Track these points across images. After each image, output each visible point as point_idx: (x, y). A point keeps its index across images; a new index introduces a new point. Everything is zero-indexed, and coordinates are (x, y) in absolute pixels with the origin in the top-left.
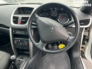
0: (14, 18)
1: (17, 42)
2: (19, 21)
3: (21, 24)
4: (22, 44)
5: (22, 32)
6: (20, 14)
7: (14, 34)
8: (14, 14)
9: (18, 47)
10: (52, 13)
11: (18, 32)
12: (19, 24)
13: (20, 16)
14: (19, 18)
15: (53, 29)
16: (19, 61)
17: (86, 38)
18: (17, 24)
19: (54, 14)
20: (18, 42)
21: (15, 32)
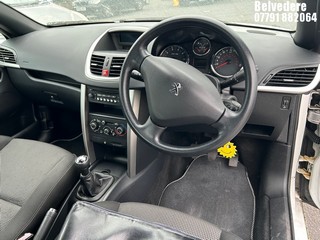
0: (94, 58)
1: (98, 124)
2: (106, 68)
3: (110, 76)
4: (110, 133)
5: (110, 99)
6: (112, 48)
7: (90, 103)
8: (96, 50)
9: (98, 139)
10: (198, 46)
11: (101, 99)
12: (105, 76)
13: (109, 55)
14: (106, 60)
15: (180, 86)
16: (99, 177)
17: (316, 132)
18: (100, 74)
19: (203, 49)
20: (101, 124)
21: (93, 97)
